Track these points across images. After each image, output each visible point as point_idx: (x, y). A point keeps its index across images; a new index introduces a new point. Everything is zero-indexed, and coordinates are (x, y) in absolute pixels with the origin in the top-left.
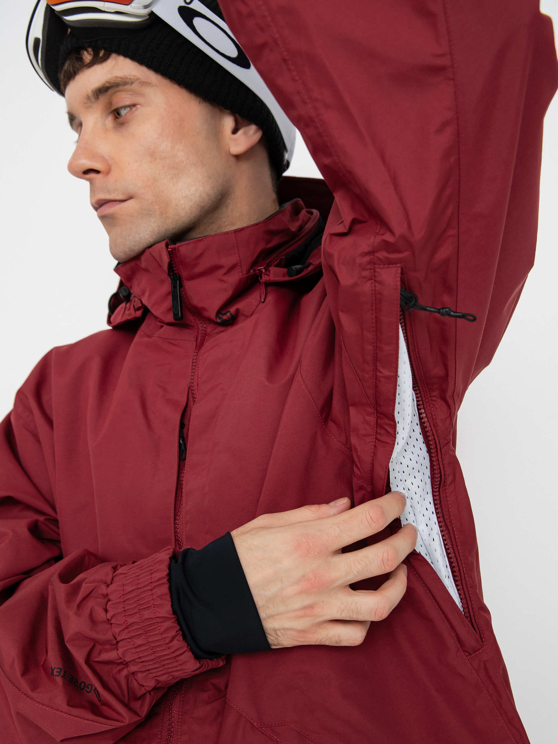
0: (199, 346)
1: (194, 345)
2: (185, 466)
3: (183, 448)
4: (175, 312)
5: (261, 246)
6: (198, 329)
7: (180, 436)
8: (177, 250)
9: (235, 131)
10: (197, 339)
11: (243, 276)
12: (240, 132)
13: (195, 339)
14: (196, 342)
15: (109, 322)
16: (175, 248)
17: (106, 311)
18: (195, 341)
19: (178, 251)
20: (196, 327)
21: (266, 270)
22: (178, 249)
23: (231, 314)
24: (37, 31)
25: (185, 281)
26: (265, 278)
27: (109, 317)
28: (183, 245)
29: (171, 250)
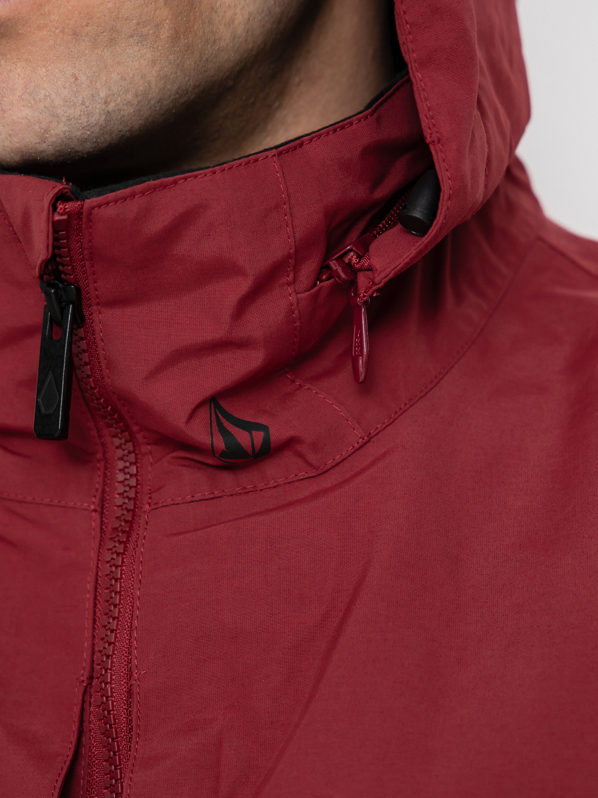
4: (43, 411)
8: (84, 219)
11: (299, 296)
16: (79, 213)
18: (95, 511)
19: (90, 220)
20: (99, 456)
22: (91, 214)
28: (107, 203)
29: (65, 217)
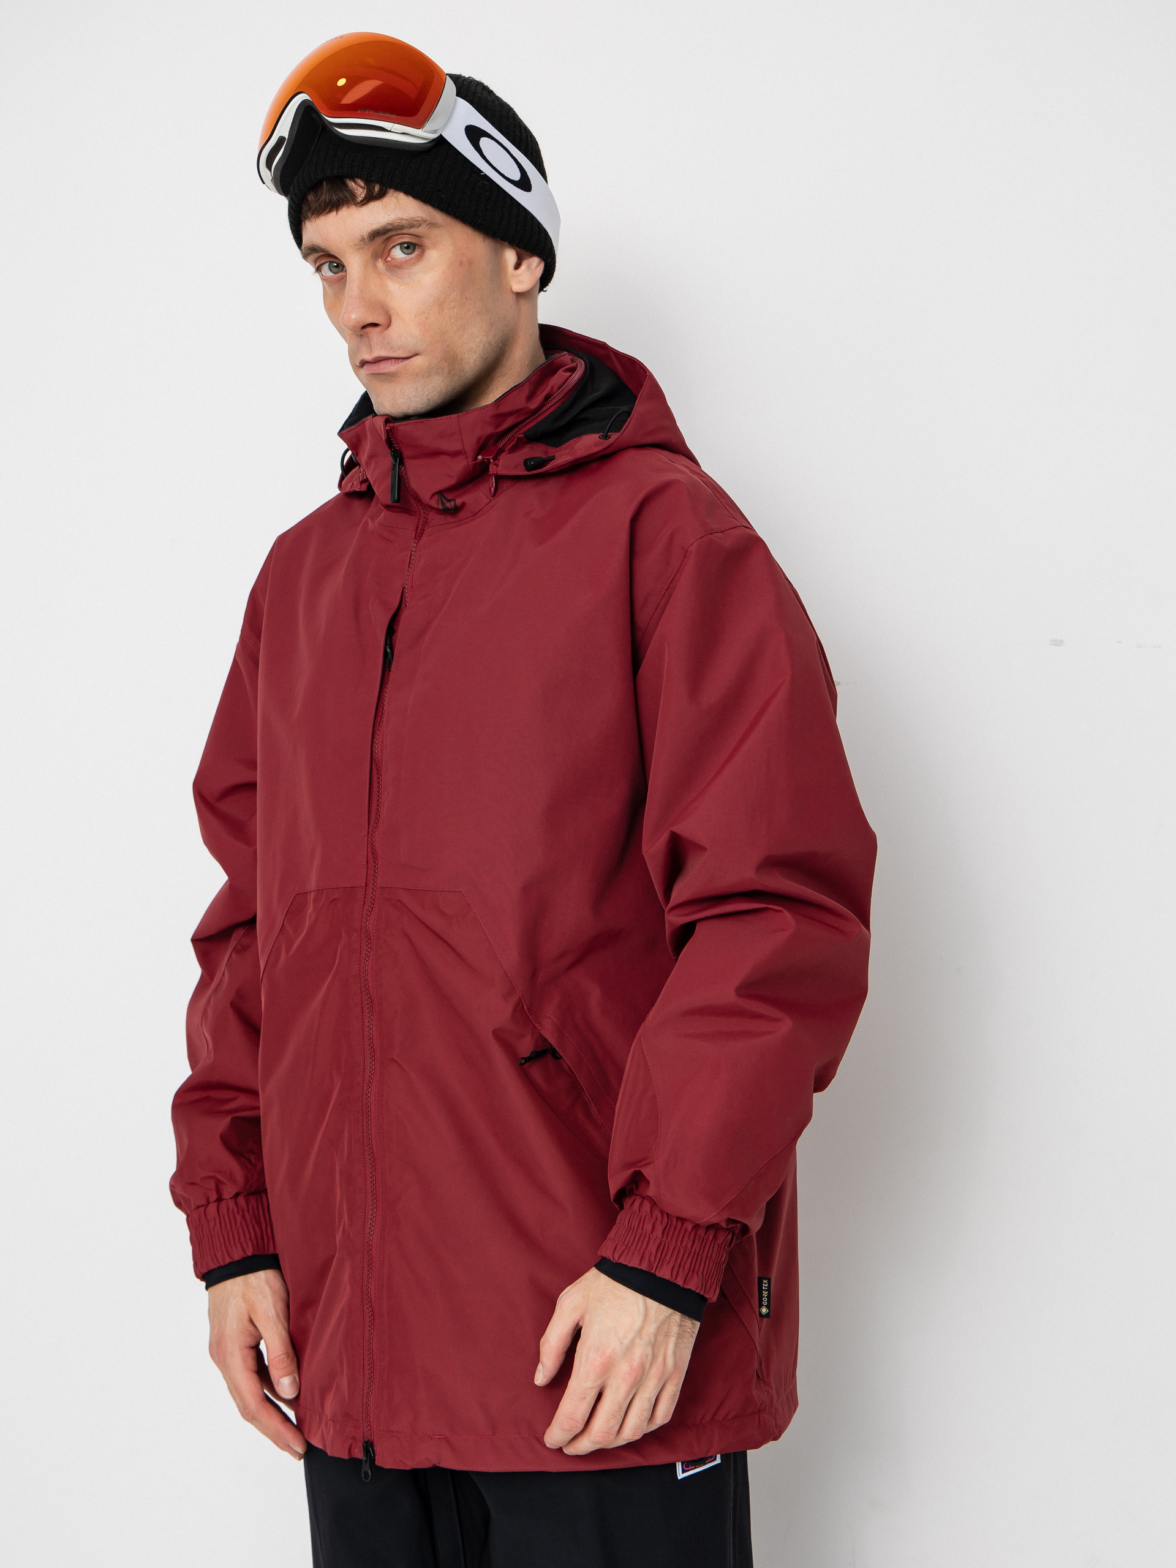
0: (419, 536)
1: (414, 535)
2: (388, 684)
3: (390, 657)
4: (394, 494)
5: (489, 430)
6: (420, 515)
7: (386, 644)
9: (517, 266)
10: (417, 527)
11: (469, 464)
12: (523, 267)
13: (415, 527)
14: (416, 532)
15: (340, 486)
17: (339, 472)
18: (414, 529)
20: (418, 513)
21: (494, 460)
23: (455, 505)
24: (284, 129)
25: (406, 460)
26: (492, 469)
27: (342, 478)
